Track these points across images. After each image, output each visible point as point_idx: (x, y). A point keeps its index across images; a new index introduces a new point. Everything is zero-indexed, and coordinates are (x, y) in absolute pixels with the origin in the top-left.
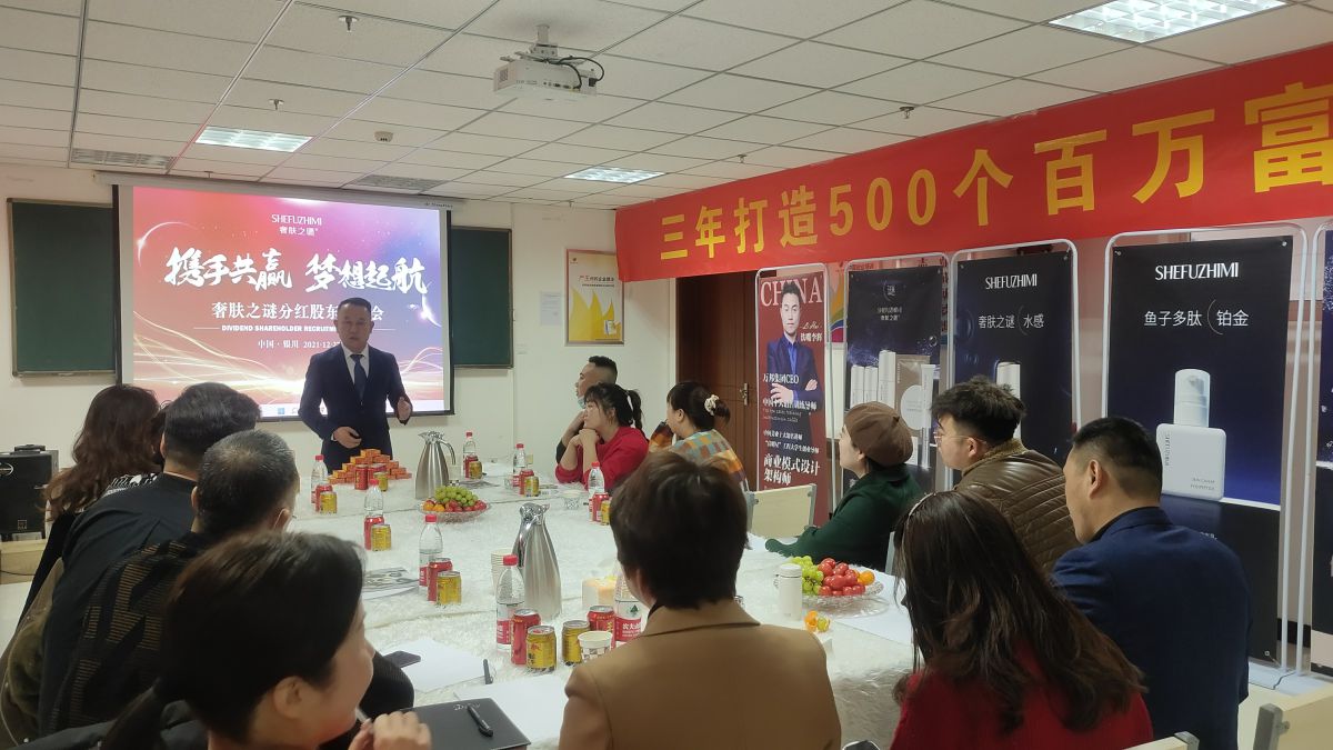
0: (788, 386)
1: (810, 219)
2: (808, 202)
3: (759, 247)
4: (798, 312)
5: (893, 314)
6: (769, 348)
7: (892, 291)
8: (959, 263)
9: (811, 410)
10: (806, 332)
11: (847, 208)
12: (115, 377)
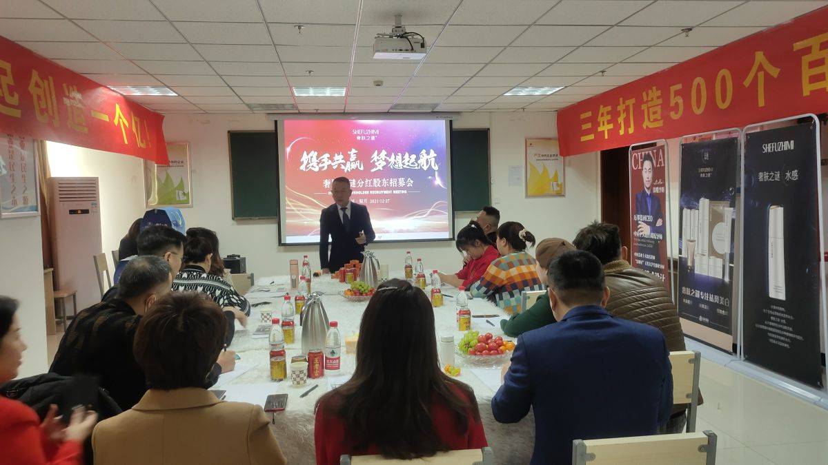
0: (647, 223)
1: (658, 109)
2: (658, 98)
3: (631, 130)
4: (651, 174)
5: (708, 173)
6: (637, 198)
7: (707, 156)
8: (747, 135)
9: (659, 240)
10: (656, 186)
11: (680, 100)
12: (277, 220)
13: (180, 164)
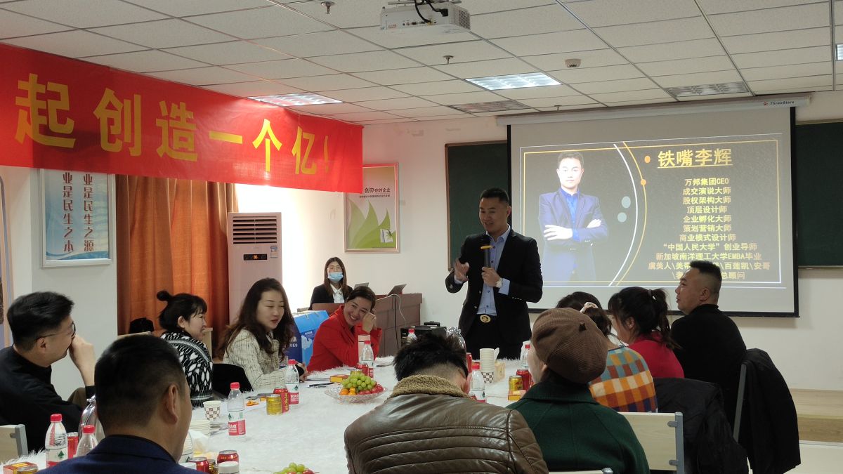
13: (387, 193)
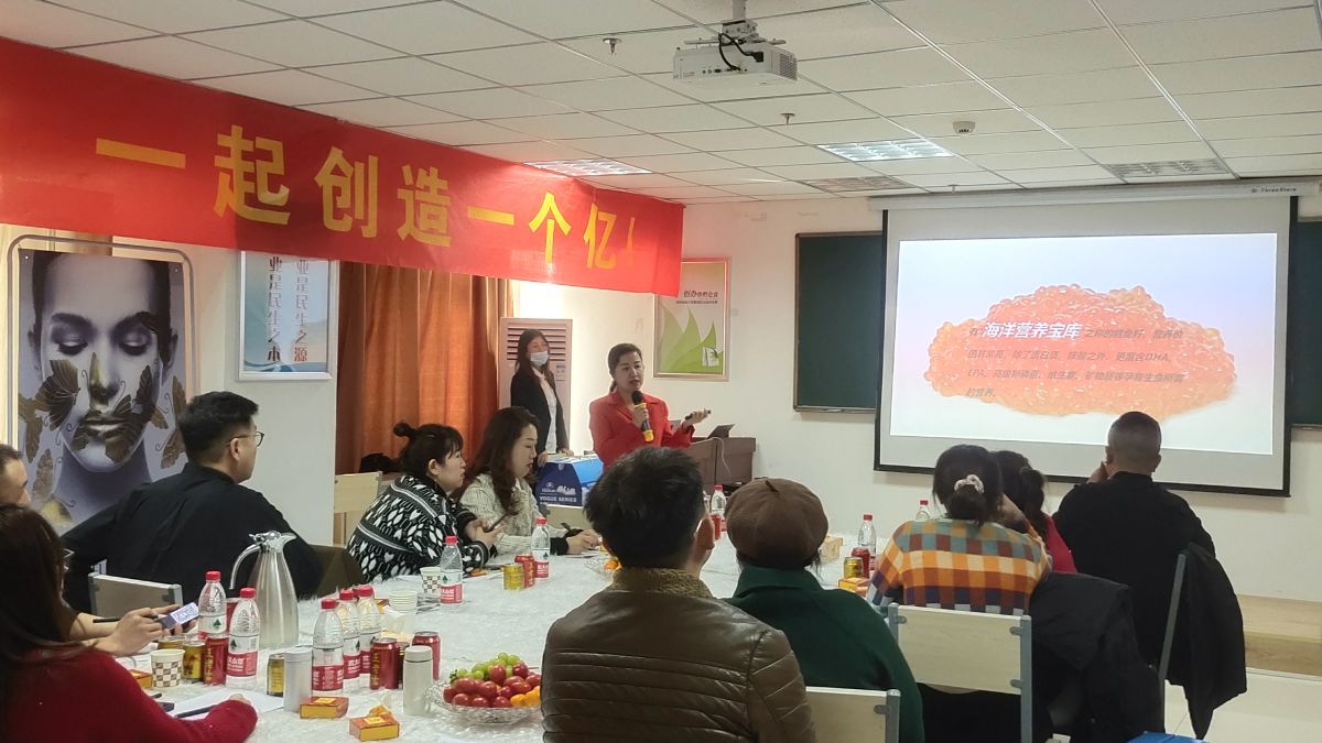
12: (873, 417)
13: (713, 299)
